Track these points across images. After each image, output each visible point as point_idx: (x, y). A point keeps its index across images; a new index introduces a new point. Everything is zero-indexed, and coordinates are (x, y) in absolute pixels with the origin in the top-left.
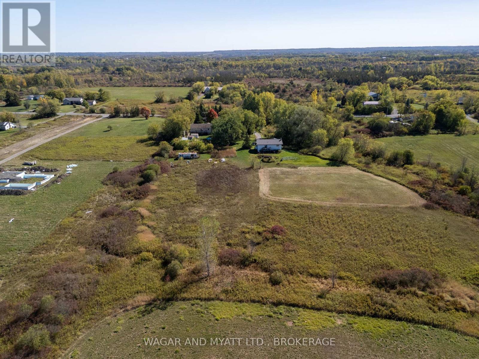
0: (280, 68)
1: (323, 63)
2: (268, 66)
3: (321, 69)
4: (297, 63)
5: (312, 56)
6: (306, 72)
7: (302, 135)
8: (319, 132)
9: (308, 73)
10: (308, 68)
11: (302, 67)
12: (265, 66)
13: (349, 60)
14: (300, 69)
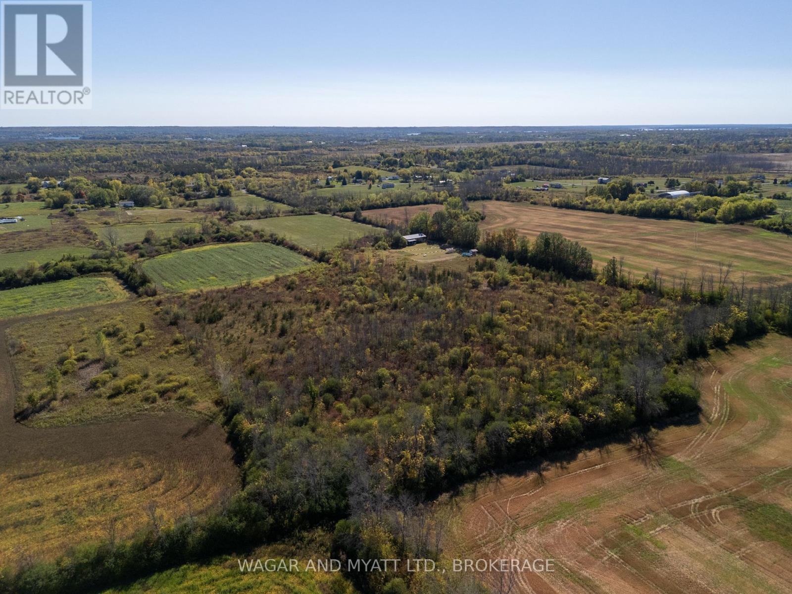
0: (106, 161)
1: (163, 154)
2: (90, 159)
3: (160, 162)
4: (129, 154)
5: (149, 143)
6: (141, 165)
7: (144, 199)
8: (153, 197)
9: (145, 167)
10: (144, 161)
11: (136, 159)
12: (85, 158)
13: (197, 150)
14: (135, 162)
